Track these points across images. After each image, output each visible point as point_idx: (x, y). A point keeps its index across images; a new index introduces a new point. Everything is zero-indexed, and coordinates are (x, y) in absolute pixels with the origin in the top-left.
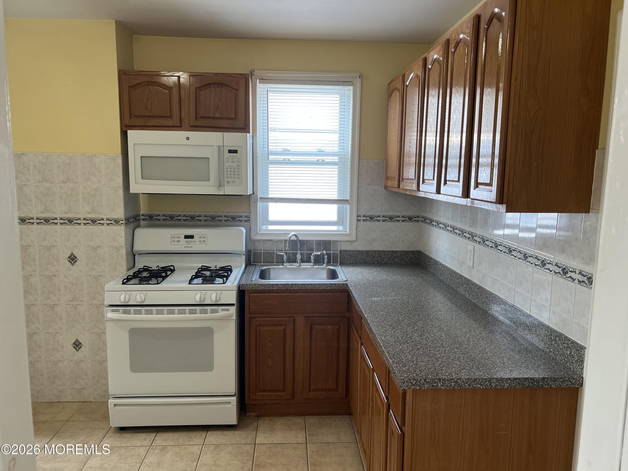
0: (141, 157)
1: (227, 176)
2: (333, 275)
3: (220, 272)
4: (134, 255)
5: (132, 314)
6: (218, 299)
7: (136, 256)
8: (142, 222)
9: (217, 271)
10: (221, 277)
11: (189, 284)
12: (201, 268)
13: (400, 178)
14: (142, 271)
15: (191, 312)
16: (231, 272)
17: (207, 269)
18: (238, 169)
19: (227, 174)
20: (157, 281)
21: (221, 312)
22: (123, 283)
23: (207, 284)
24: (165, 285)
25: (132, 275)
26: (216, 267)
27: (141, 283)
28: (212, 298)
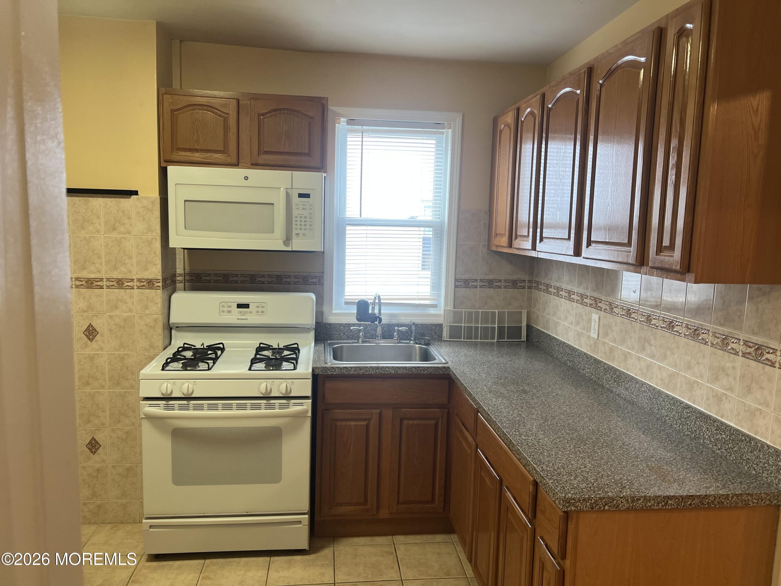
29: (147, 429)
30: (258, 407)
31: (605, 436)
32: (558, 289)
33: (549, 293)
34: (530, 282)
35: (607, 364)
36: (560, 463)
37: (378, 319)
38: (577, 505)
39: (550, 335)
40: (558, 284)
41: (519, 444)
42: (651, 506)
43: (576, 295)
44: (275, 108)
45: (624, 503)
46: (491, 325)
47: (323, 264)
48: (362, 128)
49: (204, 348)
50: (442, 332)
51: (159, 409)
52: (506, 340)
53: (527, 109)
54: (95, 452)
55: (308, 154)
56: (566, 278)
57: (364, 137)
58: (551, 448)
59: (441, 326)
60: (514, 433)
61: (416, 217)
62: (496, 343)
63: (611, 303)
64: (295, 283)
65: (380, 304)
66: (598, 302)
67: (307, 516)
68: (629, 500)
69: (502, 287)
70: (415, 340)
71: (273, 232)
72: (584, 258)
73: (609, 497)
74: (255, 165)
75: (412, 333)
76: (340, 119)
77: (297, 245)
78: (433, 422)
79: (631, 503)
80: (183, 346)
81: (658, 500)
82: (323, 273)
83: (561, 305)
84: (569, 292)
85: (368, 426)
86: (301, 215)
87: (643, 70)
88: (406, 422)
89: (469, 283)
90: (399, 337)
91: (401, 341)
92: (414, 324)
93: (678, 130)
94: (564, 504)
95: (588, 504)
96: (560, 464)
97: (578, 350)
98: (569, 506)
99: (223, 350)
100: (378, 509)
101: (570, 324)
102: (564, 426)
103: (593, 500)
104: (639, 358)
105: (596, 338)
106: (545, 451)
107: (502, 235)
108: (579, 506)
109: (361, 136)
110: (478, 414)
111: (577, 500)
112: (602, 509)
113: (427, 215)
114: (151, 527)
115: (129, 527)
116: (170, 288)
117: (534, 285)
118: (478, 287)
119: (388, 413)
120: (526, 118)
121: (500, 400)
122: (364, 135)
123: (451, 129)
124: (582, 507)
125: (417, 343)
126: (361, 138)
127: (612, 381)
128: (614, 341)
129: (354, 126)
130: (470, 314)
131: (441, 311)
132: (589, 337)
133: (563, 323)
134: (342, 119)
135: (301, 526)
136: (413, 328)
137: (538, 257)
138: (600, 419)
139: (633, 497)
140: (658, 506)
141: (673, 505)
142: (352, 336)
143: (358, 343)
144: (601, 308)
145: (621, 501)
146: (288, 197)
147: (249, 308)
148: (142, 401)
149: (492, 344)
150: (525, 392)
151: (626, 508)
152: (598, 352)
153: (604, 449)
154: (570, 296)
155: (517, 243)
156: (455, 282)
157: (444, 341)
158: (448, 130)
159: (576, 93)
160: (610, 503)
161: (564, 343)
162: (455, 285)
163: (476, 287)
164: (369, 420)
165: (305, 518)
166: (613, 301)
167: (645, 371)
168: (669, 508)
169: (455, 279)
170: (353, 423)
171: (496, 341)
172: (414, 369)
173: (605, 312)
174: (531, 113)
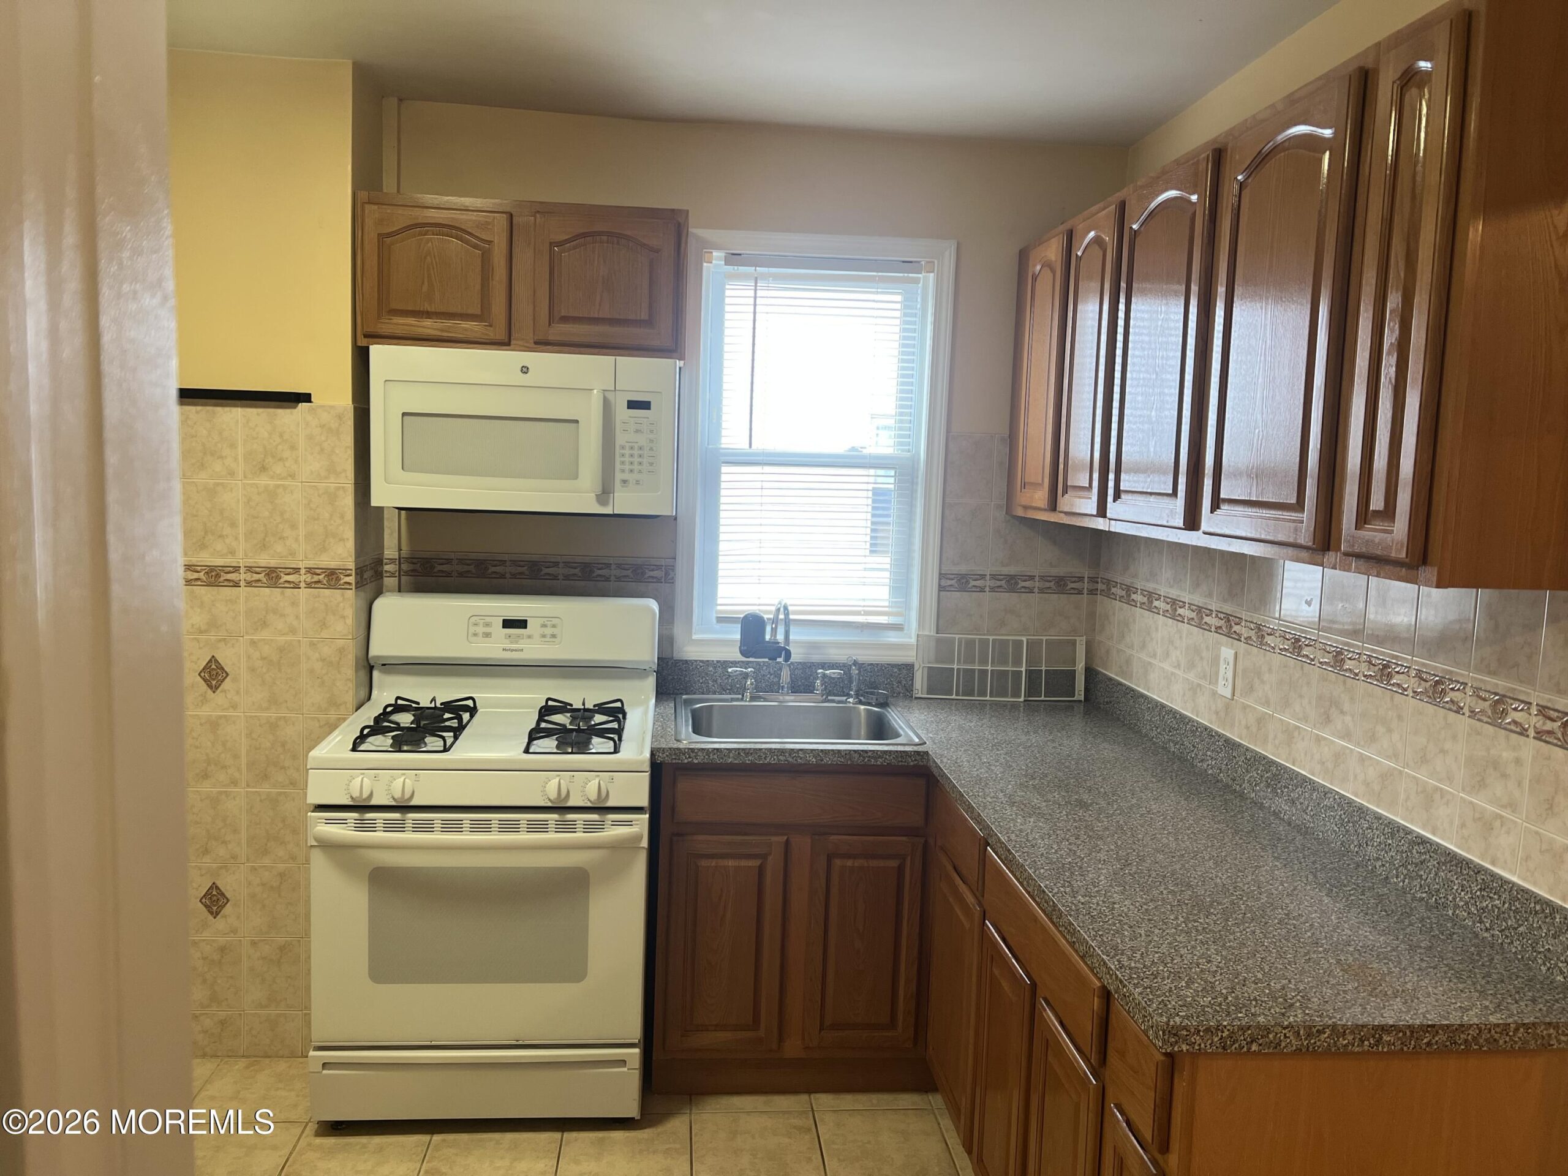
29: (320, 867)
30: (542, 828)
31: (1248, 898)
32: (1151, 596)
33: (1132, 603)
34: (1093, 580)
35: (1253, 751)
36: (1157, 953)
37: (783, 653)
38: (1194, 1041)
39: (1133, 690)
40: (1150, 586)
41: (1072, 913)
42: (1346, 1046)
43: (1187, 607)
44: (582, 231)
45: (1292, 1038)
46: (1013, 667)
47: (674, 541)
48: (755, 270)
49: (435, 708)
50: (912, 680)
51: (344, 829)
52: (1043, 698)
53: (1090, 232)
54: (217, 914)
55: (649, 323)
56: (1166, 574)
57: (758, 288)
58: (1137, 922)
59: (909, 668)
60: (1062, 889)
61: (861, 448)
62: (1022, 705)
63: (1261, 625)
64: (618, 579)
65: (787, 622)
66: (1233, 624)
67: (637, 1051)
68: (1302, 1032)
69: (1036, 590)
70: (857, 695)
71: (576, 477)
72: (1205, 533)
73: (1259, 1026)
74: (543, 344)
75: (851, 682)
76: (712, 253)
77: (624, 503)
78: (894, 863)
79: (1306, 1039)
80: (394, 702)
81: (1362, 1034)
82: (675, 559)
83: (1157, 629)
84: (1174, 603)
85: (761, 870)
86: (633, 444)
87: (1328, 153)
88: (838, 862)
89: (967, 582)
90: (826, 689)
91: (829, 698)
92: (855, 663)
93: (1402, 275)
94: (1166, 1037)
95: (1216, 1039)
96: (1157, 955)
97: (1190, 720)
98: (1176, 1042)
99: (473, 711)
100: (781, 1039)
101: (1175, 667)
102: (1165, 876)
103: (1226, 1030)
104: (1319, 739)
105: (1229, 696)
106: (1126, 927)
107: (1037, 485)
108: (1198, 1042)
109: (753, 288)
110: (986, 849)
111: (1193, 1030)
112: (1245, 1049)
113: (884, 445)
114: (325, 1065)
115: (282, 1066)
116: (370, 587)
117: (1100, 586)
118: (987, 589)
119: (802, 844)
120: (1086, 252)
121: (1032, 820)
122: (758, 285)
123: (933, 272)
124: (1203, 1046)
125: (861, 703)
126: (753, 292)
127: (1262, 785)
128: (1267, 703)
129: (740, 268)
130: (970, 644)
131: (911, 638)
132: (1214, 694)
133: (1162, 665)
134: (715, 254)
135: (625, 1069)
136: (855, 671)
137: (1109, 531)
138: (1237, 862)
139: (1310, 1028)
140: (1362, 1046)
141: (1393, 1044)
142: (731, 686)
143: (742, 700)
144: (1239, 635)
145: (1285, 1034)
146: (607, 407)
147: (526, 627)
148: (312, 812)
149: (1014, 706)
150: (1082, 804)
151: (1294, 1048)
152: (1232, 725)
153: (1247, 925)
154: (1176, 610)
155: (1067, 502)
156: (940, 579)
157: (916, 698)
158: (928, 274)
159: (1189, 202)
160: (1262, 1037)
161: (1163, 706)
162: (940, 585)
163: (982, 590)
164: (764, 857)
165: (636, 1054)
166: (1264, 621)
167: (1330, 765)
168: (1385, 1050)
169: (940, 574)
170: (731, 863)
171: (1022, 699)
172: (856, 756)
173: (1247, 644)
174: (1097, 241)
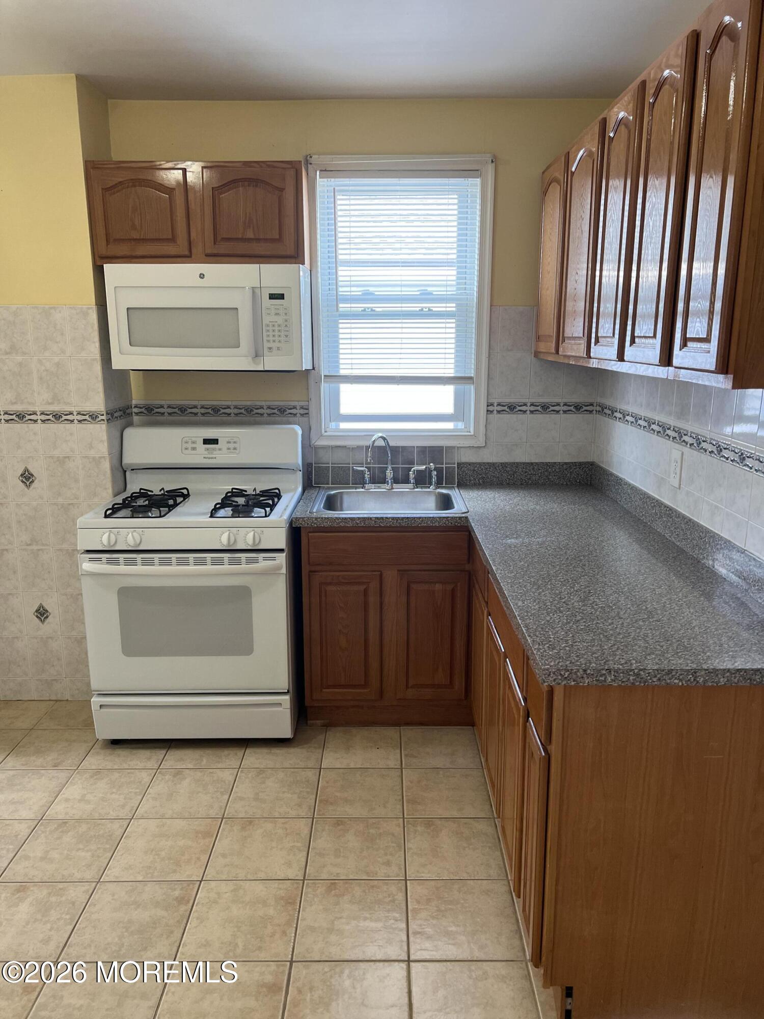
0: (128, 309)
1: (268, 338)
2: (446, 502)
3: (262, 499)
4: (125, 472)
5: (122, 565)
6: (257, 541)
7: (128, 474)
8: (136, 418)
9: (257, 497)
10: (263, 506)
11: (212, 516)
12: (232, 492)
13: (560, 337)
14: (137, 497)
15: (215, 562)
16: (279, 499)
17: (240, 493)
18: (286, 326)
19: (268, 336)
20: (159, 512)
21: (263, 563)
22: (106, 516)
23: (239, 517)
24: (172, 518)
25: (121, 502)
26: (255, 490)
27: (134, 516)
28: (247, 539)
